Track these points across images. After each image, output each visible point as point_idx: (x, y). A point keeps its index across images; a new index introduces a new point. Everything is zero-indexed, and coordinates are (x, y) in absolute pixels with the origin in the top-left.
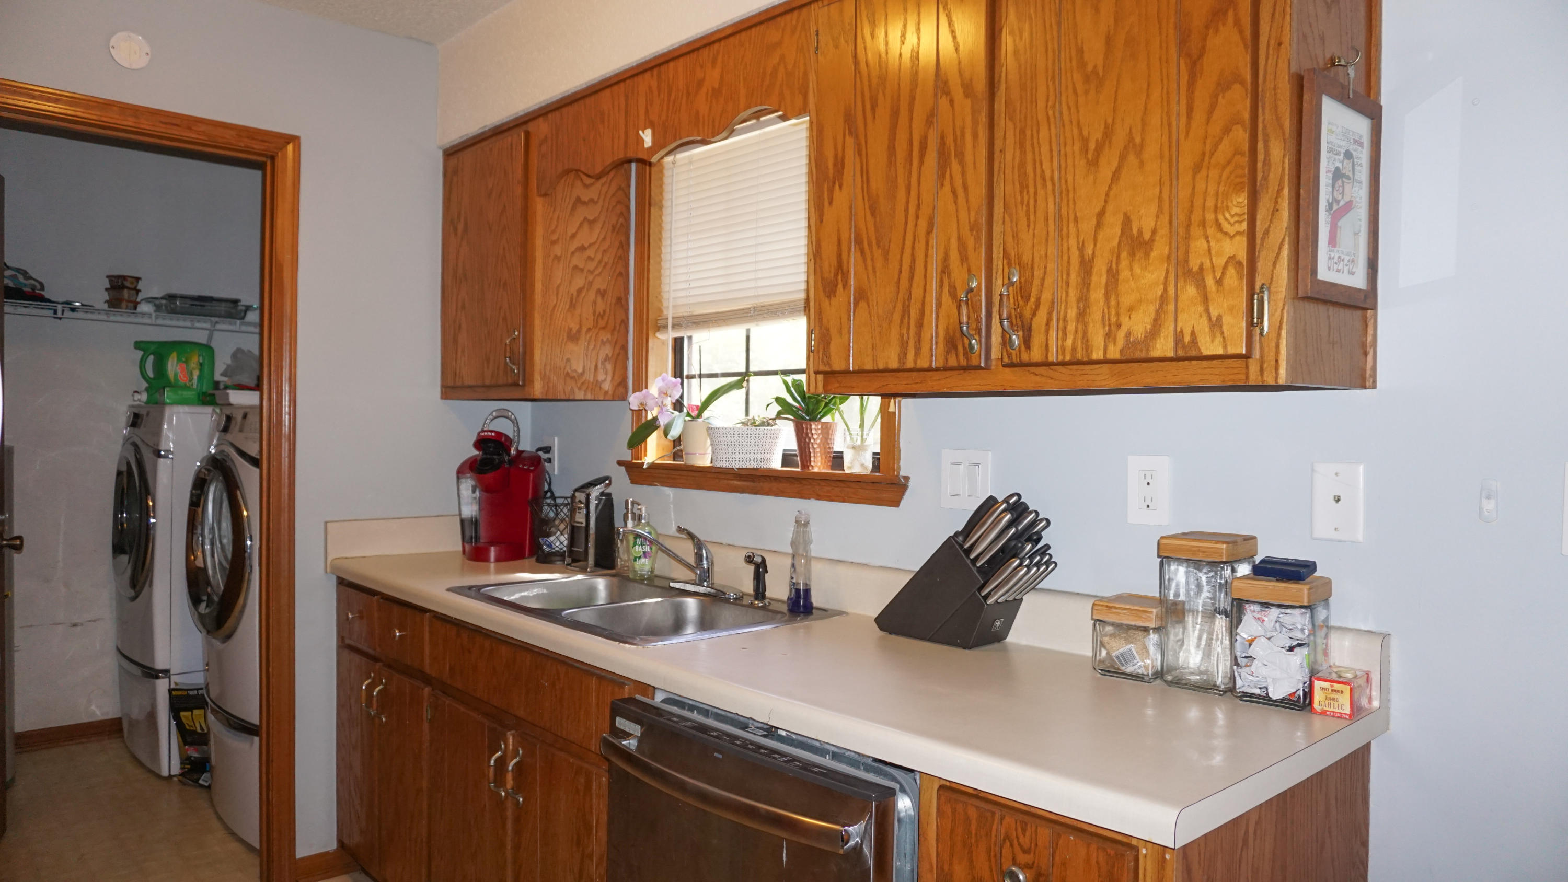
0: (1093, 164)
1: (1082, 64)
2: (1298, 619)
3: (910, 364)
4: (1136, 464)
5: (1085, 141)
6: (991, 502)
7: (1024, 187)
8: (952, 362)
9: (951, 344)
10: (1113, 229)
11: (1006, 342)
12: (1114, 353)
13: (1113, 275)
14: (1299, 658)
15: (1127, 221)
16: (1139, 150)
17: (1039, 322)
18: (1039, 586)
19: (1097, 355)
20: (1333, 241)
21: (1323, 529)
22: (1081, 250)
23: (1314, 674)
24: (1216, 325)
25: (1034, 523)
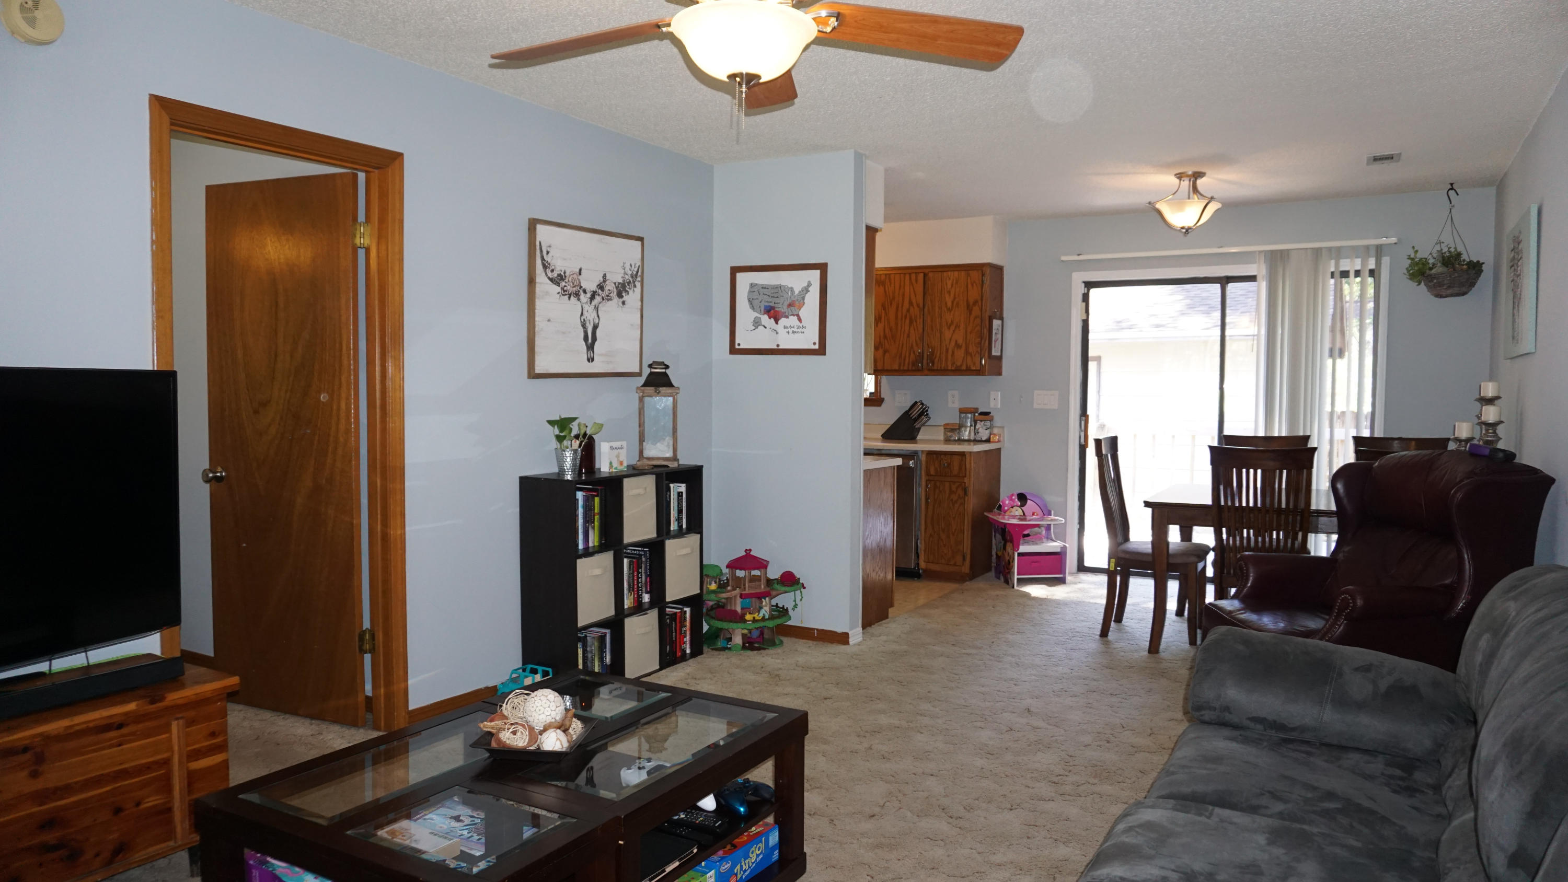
0: (949, 328)
1: (946, 306)
2: (988, 423)
3: (902, 368)
4: (950, 393)
5: (947, 324)
6: (916, 403)
7: (932, 331)
8: (914, 368)
9: (913, 364)
10: (953, 343)
11: (928, 364)
12: (953, 368)
13: (953, 353)
14: (988, 431)
15: (956, 341)
16: (959, 327)
17: (936, 360)
18: (926, 424)
19: (950, 368)
20: (995, 347)
21: (992, 404)
22: (946, 346)
23: (991, 434)
24: (974, 364)
25: (925, 408)
